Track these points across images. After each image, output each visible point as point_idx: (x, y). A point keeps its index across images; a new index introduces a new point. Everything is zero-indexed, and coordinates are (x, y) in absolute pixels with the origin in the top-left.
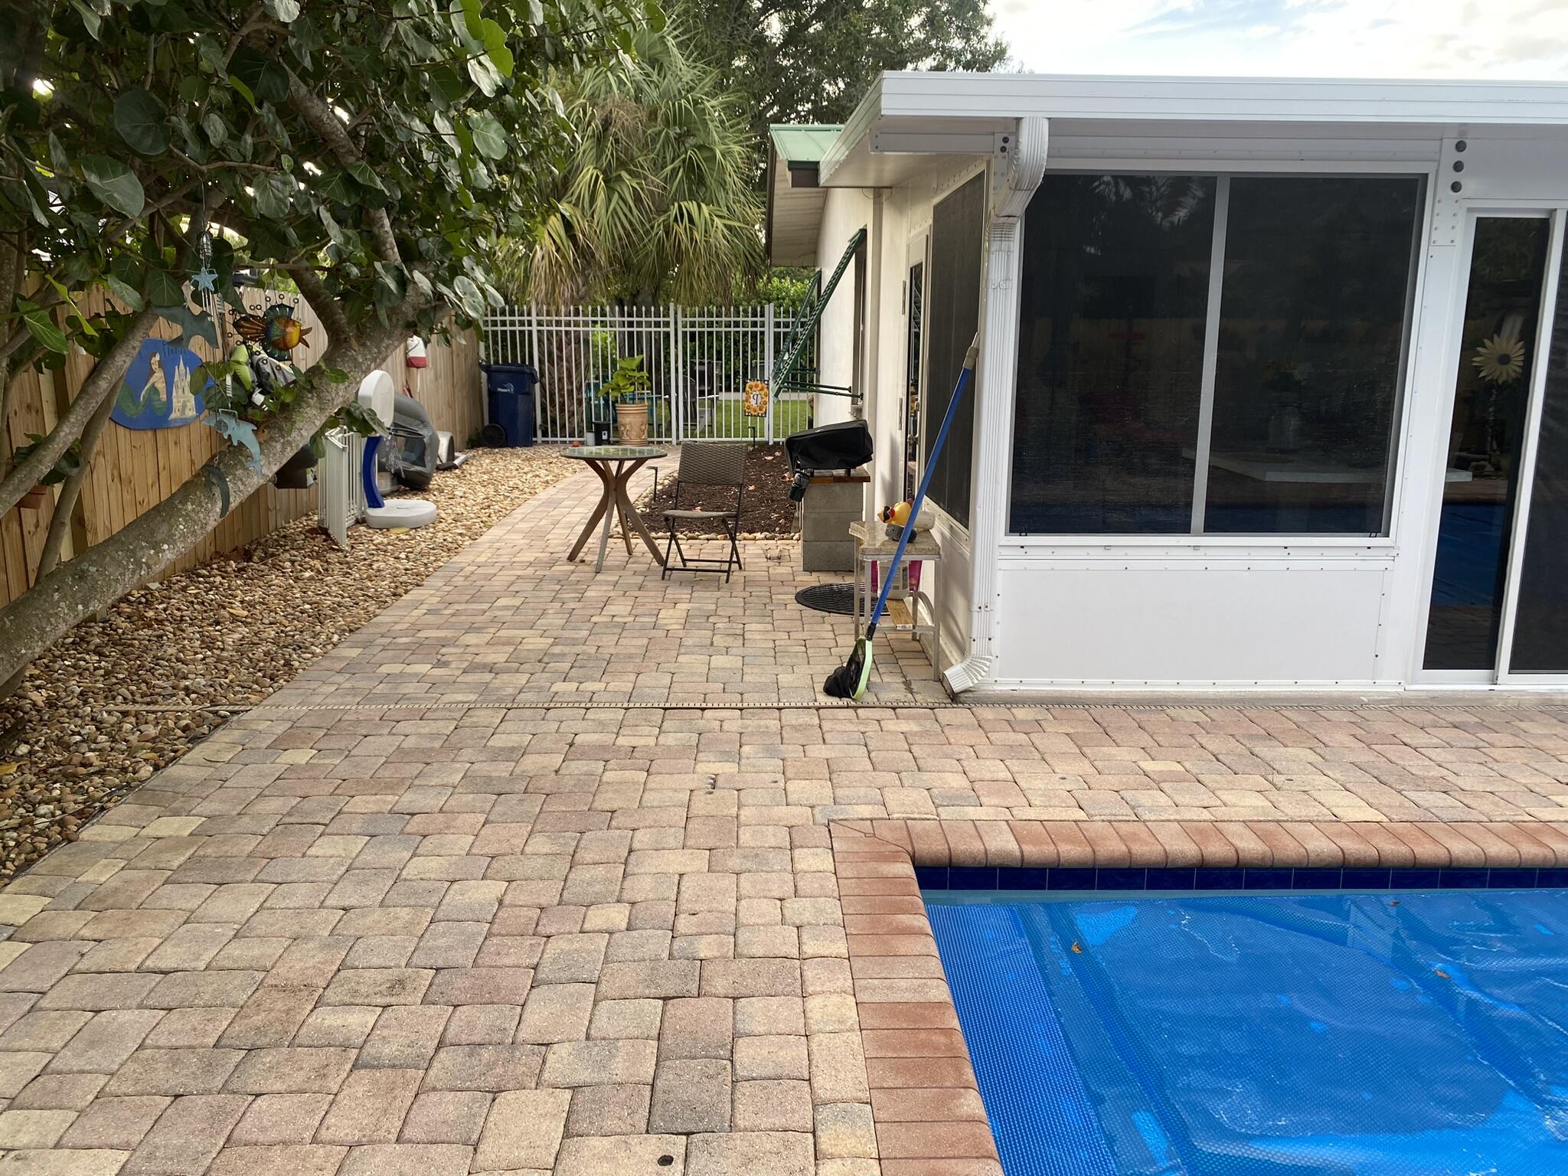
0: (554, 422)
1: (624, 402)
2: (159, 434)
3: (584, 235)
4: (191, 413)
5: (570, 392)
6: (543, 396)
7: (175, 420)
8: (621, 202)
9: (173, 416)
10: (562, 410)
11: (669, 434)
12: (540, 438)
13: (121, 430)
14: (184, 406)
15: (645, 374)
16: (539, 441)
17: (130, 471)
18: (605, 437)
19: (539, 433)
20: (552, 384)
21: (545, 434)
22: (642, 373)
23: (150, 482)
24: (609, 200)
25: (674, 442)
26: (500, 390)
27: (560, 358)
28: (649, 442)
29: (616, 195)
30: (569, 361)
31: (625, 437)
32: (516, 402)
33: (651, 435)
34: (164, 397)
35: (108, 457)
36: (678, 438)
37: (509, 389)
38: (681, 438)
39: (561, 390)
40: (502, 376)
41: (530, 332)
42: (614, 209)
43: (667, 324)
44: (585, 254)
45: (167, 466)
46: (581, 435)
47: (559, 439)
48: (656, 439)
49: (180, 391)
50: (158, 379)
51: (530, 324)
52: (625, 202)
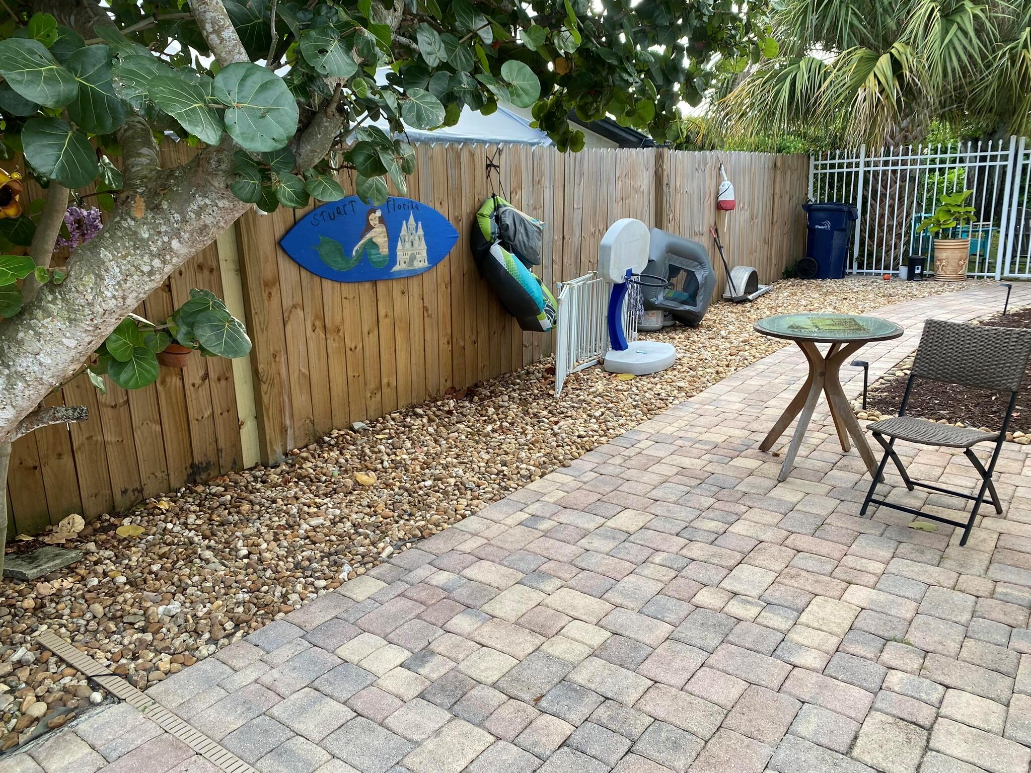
0: (870, 255)
1: (945, 237)
2: (381, 286)
3: (911, 72)
4: (421, 263)
5: (890, 228)
6: (862, 231)
7: (400, 272)
8: (959, 34)
9: (397, 268)
10: (880, 245)
11: (992, 268)
12: (855, 270)
13: (328, 284)
14: (413, 258)
15: (972, 209)
16: (855, 273)
17: (338, 319)
18: (918, 271)
19: (855, 265)
20: (873, 220)
21: (860, 266)
22: (969, 209)
23: (366, 330)
24: (945, 31)
25: (998, 277)
26: (817, 227)
27: (884, 195)
28: (968, 277)
29: (955, 27)
30: (892, 198)
31: (940, 272)
32: (832, 236)
33: (971, 269)
34: (384, 250)
35: (308, 309)
36: (1002, 273)
37: (827, 226)
38: (1007, 274)
39: (881, 225)
40: (821, 215)
41: (857, 173)
42: (951, 41)
43: (1005, 158)
44: (910, 92)
45: (390, 314)
46: (896, 268)
47: (874, 271)
48: (976, 274)
49: (408, 245)
50: (378, 235)
51: (857, 165)
52: (965, 34)
